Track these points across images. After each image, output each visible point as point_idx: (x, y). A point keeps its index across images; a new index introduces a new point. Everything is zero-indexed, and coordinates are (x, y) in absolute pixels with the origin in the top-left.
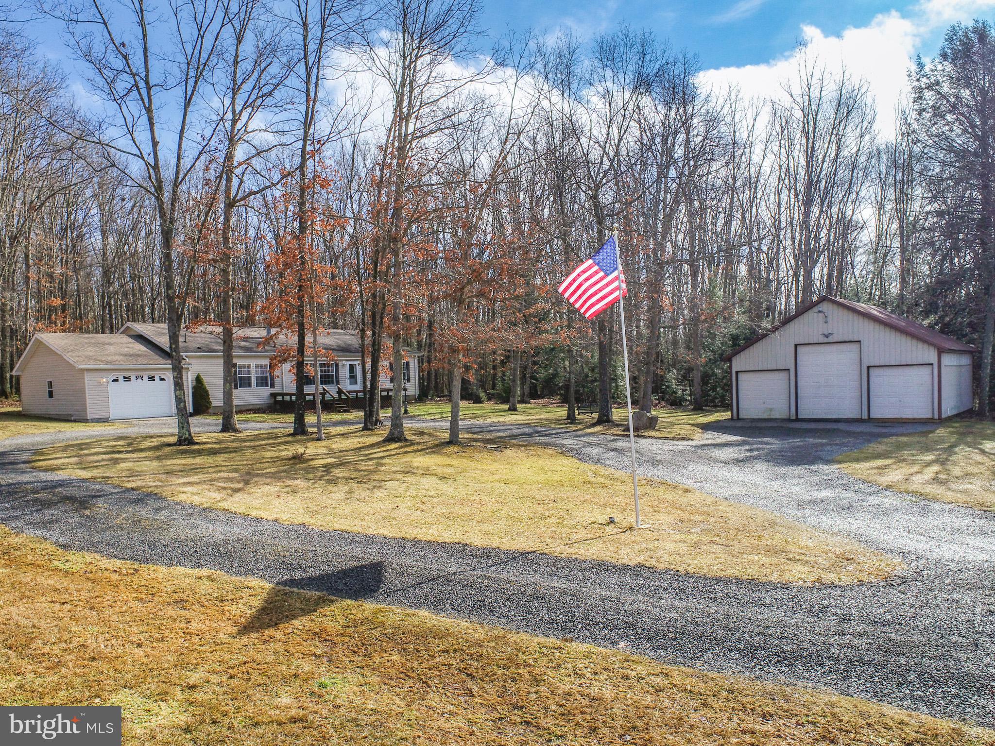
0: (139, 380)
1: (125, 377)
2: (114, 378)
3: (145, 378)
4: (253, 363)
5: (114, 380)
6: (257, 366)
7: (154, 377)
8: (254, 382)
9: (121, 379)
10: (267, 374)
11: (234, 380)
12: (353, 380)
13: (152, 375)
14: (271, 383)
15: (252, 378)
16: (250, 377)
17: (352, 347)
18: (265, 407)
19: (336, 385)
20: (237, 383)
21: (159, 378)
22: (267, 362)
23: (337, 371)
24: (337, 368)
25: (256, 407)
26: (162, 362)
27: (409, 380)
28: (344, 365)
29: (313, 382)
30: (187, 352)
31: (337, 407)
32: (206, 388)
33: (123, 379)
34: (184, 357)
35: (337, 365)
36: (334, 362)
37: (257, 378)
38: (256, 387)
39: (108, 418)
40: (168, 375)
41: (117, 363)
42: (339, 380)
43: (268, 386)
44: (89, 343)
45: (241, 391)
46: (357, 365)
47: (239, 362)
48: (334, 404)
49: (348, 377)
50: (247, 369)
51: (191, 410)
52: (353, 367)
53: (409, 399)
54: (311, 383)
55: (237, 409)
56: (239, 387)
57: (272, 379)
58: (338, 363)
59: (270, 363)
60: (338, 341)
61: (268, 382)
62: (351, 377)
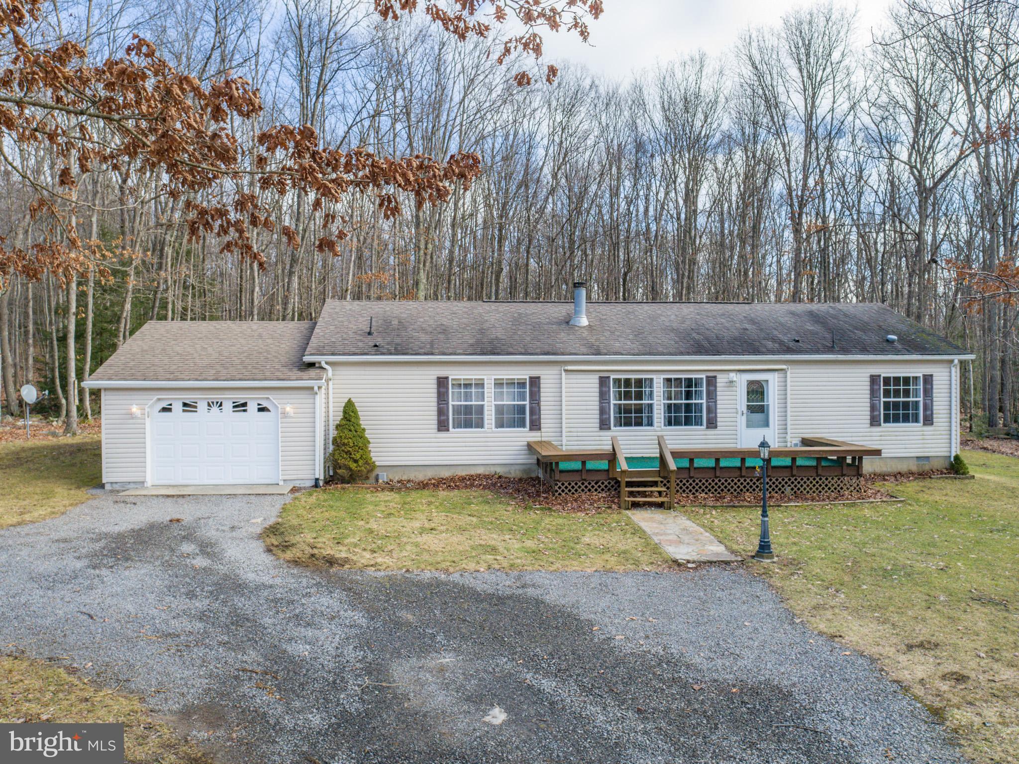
0: (215, 409)
1: (185, 405)
2: (164, 404)
3: (228, 406)
4: (489, 376)
5: (165, 410)
6: (499, 384)
7: (245, 405)
8: (490, 416)
9: (177, 407)
10: (524, 400)
11: (442, 412)
12: (758, 416)
13: (243, 401)
14: (531, 422)
15: (486, 408)
16: (482, 406)
17: (774, 340)
18: (515, 473)
19: (708, 427)
20: (448, 419)
21: (257, 407)
22: (523, 374)
23: (712, 396)
24: (712, 388)
25: (492, 470)
26: (268, 374)
27: (929, 420)
28: (731, 382)
29: (645, 421)
30: (333, 354)
31: (631, 494)
32: (364, 430)
33: (181, 408)
34: (324, 365)
35: (712, 381)
36: (703, 376)
37: (499, 410)
38: (496, 427)
39: (143, 483)
40: (274, 400)
41: (171, 376)
42: (716, 417)
43: (524, 426)
44: (200, 338)
45: (456, 434)
46: (773, 382)
47: (455, 374)
48: (623, 484)
49: (745, 409)
50: (473, 390)
51: (320, 474)
52: (762, 387)
53: (927, 468)
54: (639, 423)
55: (446, 474)
56: (454, 427)
57: (536, 411)
58: (715, 377)
59: (531, 378)
60: (747, 326)
61: (524, 419)
62: (752, 409)
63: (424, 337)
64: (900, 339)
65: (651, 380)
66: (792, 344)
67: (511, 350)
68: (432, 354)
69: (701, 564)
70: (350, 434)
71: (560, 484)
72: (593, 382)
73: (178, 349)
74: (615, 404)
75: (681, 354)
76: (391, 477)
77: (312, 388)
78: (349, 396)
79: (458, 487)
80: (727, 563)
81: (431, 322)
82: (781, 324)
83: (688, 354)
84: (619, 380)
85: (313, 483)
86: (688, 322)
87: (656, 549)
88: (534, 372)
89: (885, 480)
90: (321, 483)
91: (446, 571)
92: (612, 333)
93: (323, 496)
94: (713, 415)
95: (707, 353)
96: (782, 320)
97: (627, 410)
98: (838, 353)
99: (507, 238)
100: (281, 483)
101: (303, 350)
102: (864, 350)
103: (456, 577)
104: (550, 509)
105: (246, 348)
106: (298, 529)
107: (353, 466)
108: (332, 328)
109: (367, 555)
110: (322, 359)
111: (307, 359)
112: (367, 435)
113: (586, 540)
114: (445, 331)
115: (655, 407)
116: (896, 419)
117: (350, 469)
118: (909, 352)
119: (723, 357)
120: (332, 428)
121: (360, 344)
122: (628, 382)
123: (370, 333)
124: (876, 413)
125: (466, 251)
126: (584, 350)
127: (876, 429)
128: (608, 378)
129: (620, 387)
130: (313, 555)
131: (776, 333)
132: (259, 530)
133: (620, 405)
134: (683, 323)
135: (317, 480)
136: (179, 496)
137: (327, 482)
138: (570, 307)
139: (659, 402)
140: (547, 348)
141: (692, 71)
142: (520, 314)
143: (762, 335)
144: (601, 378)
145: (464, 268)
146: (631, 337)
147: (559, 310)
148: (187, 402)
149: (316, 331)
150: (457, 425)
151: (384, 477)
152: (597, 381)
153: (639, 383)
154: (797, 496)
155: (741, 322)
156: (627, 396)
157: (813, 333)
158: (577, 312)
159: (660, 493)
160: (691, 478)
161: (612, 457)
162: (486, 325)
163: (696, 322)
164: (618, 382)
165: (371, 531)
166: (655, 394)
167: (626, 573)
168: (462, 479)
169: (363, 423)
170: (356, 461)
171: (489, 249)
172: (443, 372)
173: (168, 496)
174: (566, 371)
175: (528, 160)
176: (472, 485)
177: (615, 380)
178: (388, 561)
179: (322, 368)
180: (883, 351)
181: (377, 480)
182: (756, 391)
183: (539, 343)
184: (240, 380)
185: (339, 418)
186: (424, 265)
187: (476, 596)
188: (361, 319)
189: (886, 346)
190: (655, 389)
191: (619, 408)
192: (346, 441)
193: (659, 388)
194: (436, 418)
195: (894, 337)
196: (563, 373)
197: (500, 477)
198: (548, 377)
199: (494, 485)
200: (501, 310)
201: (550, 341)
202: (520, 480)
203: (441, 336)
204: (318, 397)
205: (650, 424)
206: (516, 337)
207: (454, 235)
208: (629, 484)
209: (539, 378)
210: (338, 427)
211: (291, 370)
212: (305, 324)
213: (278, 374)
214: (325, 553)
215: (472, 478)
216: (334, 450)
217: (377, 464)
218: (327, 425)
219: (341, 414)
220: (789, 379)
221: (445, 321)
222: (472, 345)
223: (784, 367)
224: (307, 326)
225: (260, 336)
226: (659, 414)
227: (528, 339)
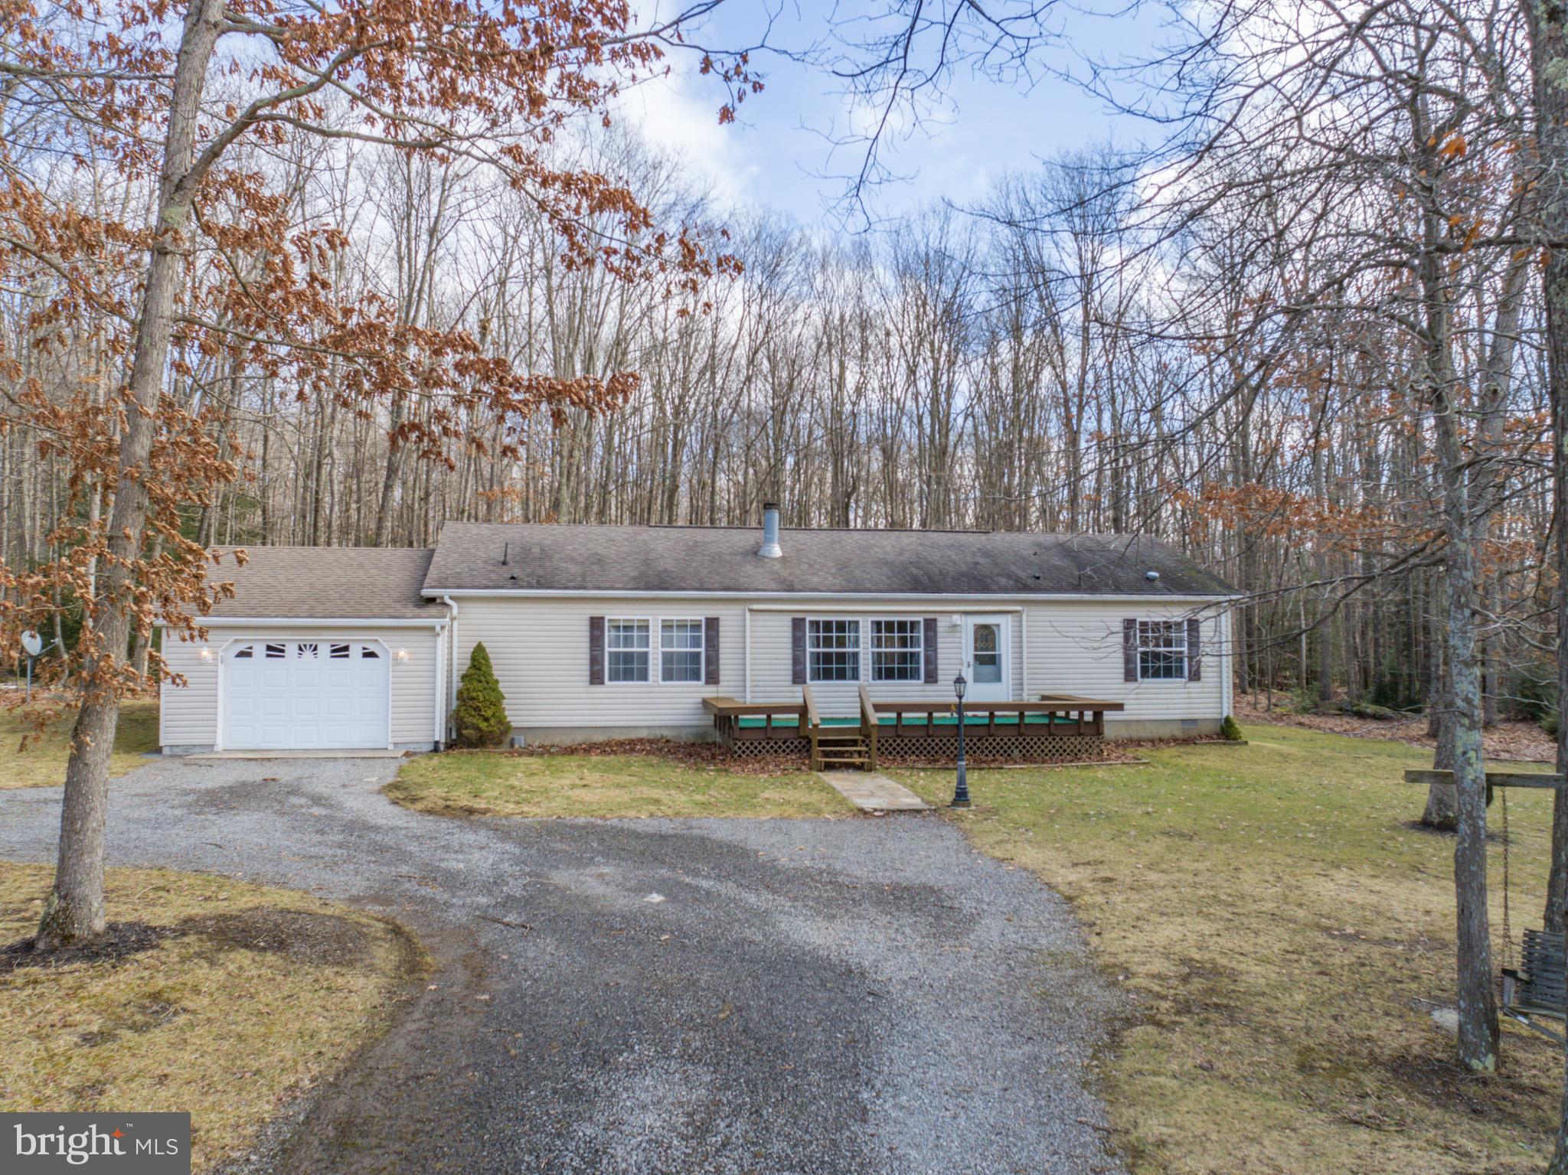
0: (308, 654)
1: (269, 648)
2: (242, 647)
3: (325, 650)
4: (655, 616)
5: (243, 654)
6: (667, 626)
7: (346, 648)
8: (655, 666)
9: (260, 650)
10: (699, 646)
11: (595, 661)
12: (987, 669)
13: (343, 645)
14: (708, 673)
15: (651, 656)
16: (646, 654)
17: (1009, 576)
18: (685, 737)
19: (926, 682)
20: (603, 670)
21: (361, 652)
22: (698, 614)
23: (931, 642)
24: (931, 634)
25: (658, 733)
26: (376, 611)
27: (1195, 676)
28: (955, 626)
29: (849, 673)
30: (459, 587)
31: (826, 754)
32: (497, 681)
33: (264, 652)
34: (447, 600)
35: (931, 625)
36: (920, 619)
37: (668, 658)
38: (664, 679)
39: (212, 746)
40: (383, 644)
41: (253, 612)
42: (936, 669)
43: (698, 678)
44: (283, 567)
45: (615, 689)
46: (1005, 626)
47: (614, 614)
48: (815, 743)
49: (971, 660)
50: (635, 633)
51: (440, 735)
52: (993, 633)
53: (1194, 733)
54: (841, 675)
55: (599, 738)
56: (610, 679)
57: (713, 660)
58: (935, 620)
59: (707, 619)
60: (981, 560)
61: (699, 669)
62: (980, 660)
63: (574, 569)
64: (1163, 577)
65: (857, 623)
66: (1030, 582)
67: (683, 584)
68: (584, 588)
69: (889, 813)
70: (480, 686)
71: (740, 744)
72: (784, 624)
73: (255, 579)
74: (812, 653)
75: (894, 591)
76: (529, 741)
77: (433, 628)
78: (480, 639)
79: (614, 752)
80: (918, 811)
81: (583, 551)
82: (1022, 558)
83: (902, 591)
84: (817, 623)
85: (431, 747)
86: (907, 555)
87: (843, 801)
88: (712, 611)
89: (1140, 745)
90: (442, 747)
91: (603, 817)
92: (811, 566)
93: (445, 760)
94: (931, 667)
95: (925, 590)
96: (1025, 553)
97: (827, 658)
98: (1085, 591)
99: (685, 444)
100: (391, 747)
101: (421, 584)
102: (1118, 589)
103: (615, 822)
104: (726, 770)
105: (344, 580)
106: (426, 785)
107: (483, 725)
108: (455, 556)
109: (511, 806)
110: (445, 594)
111: (427, 592)
112: (502, 688)
113: (766, 795)
114: (600, 561)
115: (861, 657)
116: (1156, 674)
117: (479, 729)
118: (1170, 592)
119: (944, 595)
120: (456, 678)
121: (493, 576)
122: (828, 626)
123: (504, 563)
124: (1131, 666)
125: (627, 462)
126: (774, 586)
127: (1132, 685)
128: (804, 620)
129: (818, 631)
130: (447, 807)
131: (1013, 568)
132: (376, 788)
133: (818, 654)
134: (901, 554)
135: (437, 743)
136: (263, 759)
137: (450, 746)
138: (758, 535)
139: (865, 650)
140: (728, 583)
141: (934, 225)
142: (696, 542)
143: (996, 570)
144: (794, 620)
145: (622, 485)
146: (833, 571)
147: (744, 539)
148: (272, 644)
149: (435, 559)
150: (614, 677)
151: (521, 741)
152: (790, 624)
153: (841, 626)
154: (1024, 759)
155: (973, 554)
156: (828, 642)
157: (1057, 568)
158: (768, 540)
159: (860, 753)
160: (899, 736)
161: (803, 711)
162: (651, 556)
163: (917, 555)
164: (815, 625)
165: (512, 787)
166: (861, 640)
167: (804, 820)
168: (621, 744)
169: (496, 673)
170: (486, 720)
171: (660, 459)
172: (597, 610)
173: (250, 760)
174: (751, 610)
175: (715, 336)
176: (632, 750)
177: (812, 623)
178: (535, 810)
179: (445, 604)
180: (1139, 591)
181: (512, 745)
182: (986, 636)
183: (717, 577)
184: (342, 617)
185: (466, 667)
186: (568, 479)
187: (637, 835)
188: (492, 546)
189: (1146, 585)
190: (861, 634)
191: (816, 657)
192: (474, 694)
193: (866, 633)
194: (587, 667)
195: (1156, 574)
196: (748, 614)
197: (668, 741)
198: (729, 617)
199: (660, 750)
200: (671, 536)
201: (732, 575)
202: (693, 745)
203: (596, 568)
204: (440, 640)
205: (855, 677)
206: (691, 570)
207: (610, 439)
208: (822, 743)
209: (717, 619)
210: (464, 677)
211: (405, 606)
212: (417, 552)
213: (391, 611)
214: (461, 804)
215: (632, 743)
216: (459, 706)
217: (513, 724)
218: (450, 676)
219: (469, 662)
220: (1024, 623)
221: (600, 550)
222: (634, 578)
223: (1018, 608)
224: (420, 554)
225: (361, 566)
226: (866, 666)
227: (705, 572)
